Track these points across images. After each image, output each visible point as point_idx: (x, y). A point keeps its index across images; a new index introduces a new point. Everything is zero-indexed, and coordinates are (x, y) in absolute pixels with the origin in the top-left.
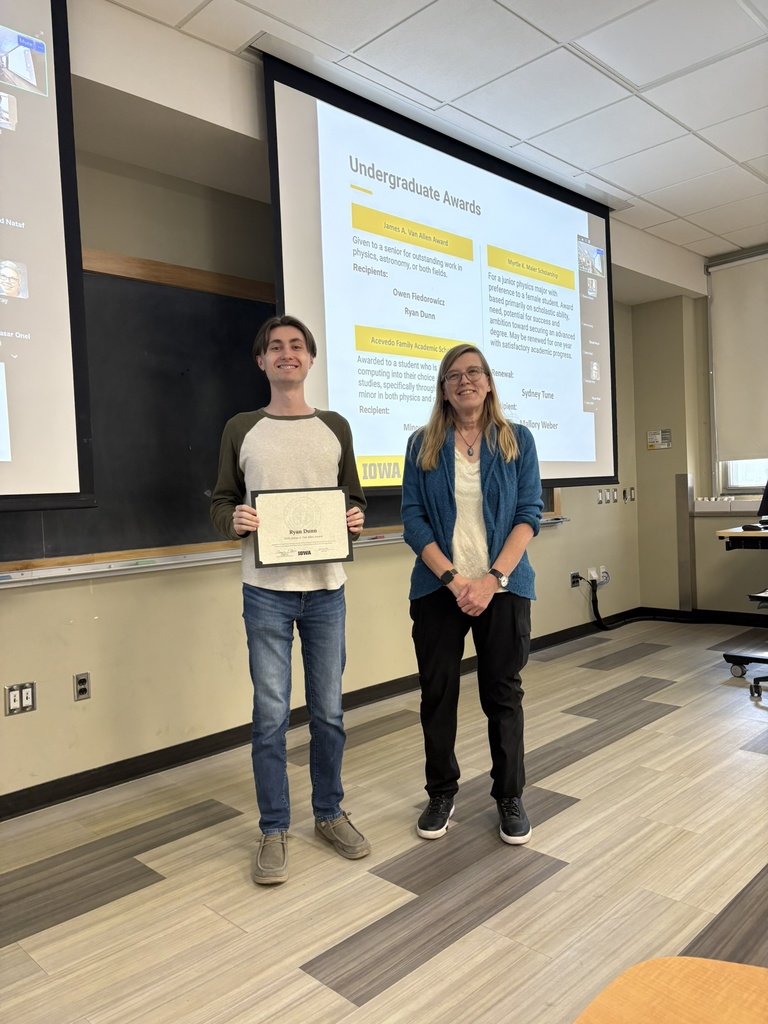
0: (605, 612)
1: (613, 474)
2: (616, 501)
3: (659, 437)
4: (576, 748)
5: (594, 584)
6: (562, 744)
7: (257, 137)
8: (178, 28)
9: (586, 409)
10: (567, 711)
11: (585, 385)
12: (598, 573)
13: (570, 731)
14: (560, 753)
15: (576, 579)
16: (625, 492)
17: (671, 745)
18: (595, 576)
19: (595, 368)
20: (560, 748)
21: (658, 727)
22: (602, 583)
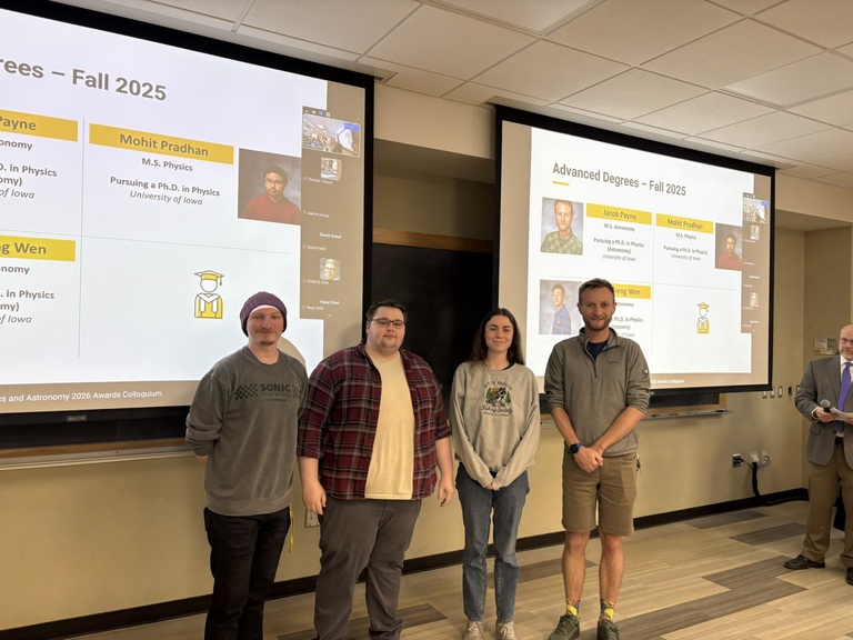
0: (764, 490)
1: (767, 383)
2: (780, 396)
3: (825, 345)
4: (706, 611)
5: (755, 467)
6: (693, 606)
7: (488, 157)
8: (441, 97)
9: (744, 330)
10: (707, 578)
11: (743, 312)
12: (759, 456)
13: (704, 596)
14: (693, 613)
15: (737, 461)
16: (790, 389)
17: (784, 623)
18: (755, 458)
19: (754, 297)
20: (691, 609)
21: (781, 605)
22: (762, 466)
